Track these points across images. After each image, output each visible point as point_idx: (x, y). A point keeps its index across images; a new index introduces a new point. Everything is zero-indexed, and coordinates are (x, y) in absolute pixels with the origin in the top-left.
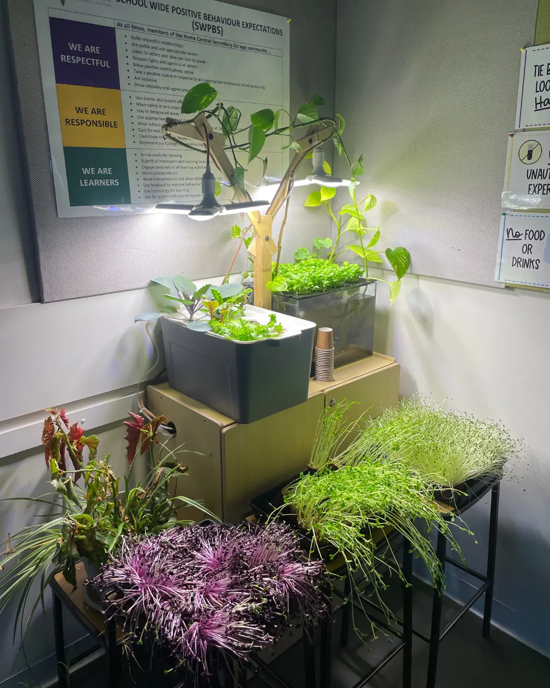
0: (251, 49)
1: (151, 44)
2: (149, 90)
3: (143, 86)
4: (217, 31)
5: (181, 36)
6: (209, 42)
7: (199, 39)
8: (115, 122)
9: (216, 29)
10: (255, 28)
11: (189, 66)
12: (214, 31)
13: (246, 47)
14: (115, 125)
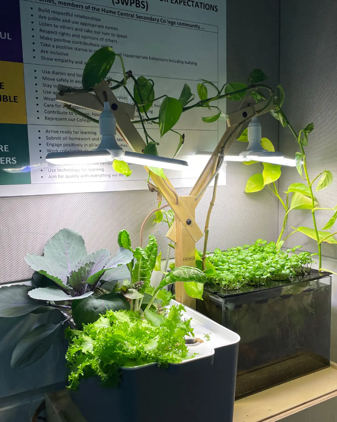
0: (180, 24)
1: (61, 17)
2: (59, 64)
3: (52, 60)
4: (141, 5)
5: (98, 10)
6: (132, 16)
7: (119, 13)
8: (15, 97)
9: (140, 4)
10: (185, 4)
11: (106, 40)
12: (138, 5)
13: (174, 23)
14: (15, 99)
